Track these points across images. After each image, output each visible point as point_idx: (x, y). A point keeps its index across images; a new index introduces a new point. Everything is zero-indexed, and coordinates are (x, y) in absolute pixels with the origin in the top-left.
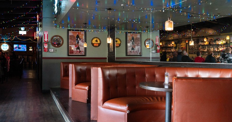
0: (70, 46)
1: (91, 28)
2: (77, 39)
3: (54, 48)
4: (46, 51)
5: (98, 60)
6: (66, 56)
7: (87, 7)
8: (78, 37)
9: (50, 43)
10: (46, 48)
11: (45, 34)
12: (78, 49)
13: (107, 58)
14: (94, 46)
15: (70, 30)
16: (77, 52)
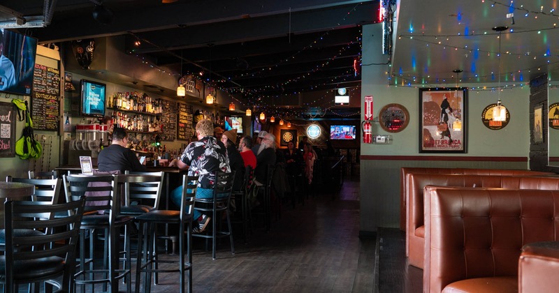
0: (424, 127)
1: (482, 81)
2: (444, 112)
3: (387, 133)
4: (368, 142)
5: (501, 162)
6: (414, 152)
7: (440, 30)
8: (446, 104)
9: (378, 123)
10: (368, 135)
11: (367, 101)
12: (446, 136)
13: (529, 159)
14: (489, 128)
15: (426, 89)
16: (443, 142)
